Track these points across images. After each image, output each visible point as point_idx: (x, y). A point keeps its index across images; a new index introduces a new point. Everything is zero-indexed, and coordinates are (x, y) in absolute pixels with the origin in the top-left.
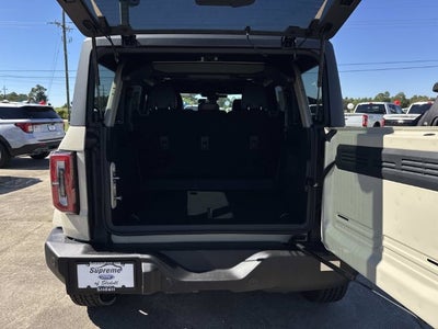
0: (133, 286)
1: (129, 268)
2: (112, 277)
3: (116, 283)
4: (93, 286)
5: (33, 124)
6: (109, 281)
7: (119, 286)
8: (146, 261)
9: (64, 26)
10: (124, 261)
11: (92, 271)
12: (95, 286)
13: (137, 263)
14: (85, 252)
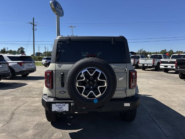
0: (68, 110)
1: (67, 105)
2: (62, 108)
3: (63, 110)
4: (56, 110)
5: (24, 63)
6: (61, 109)
7: (64, 110)
8: (72, 102)
9: (33, 24)
10: (66, 103)
11: (56, 106)
12: (57, 111)
13: (70, 103)
14: (54, 100)
